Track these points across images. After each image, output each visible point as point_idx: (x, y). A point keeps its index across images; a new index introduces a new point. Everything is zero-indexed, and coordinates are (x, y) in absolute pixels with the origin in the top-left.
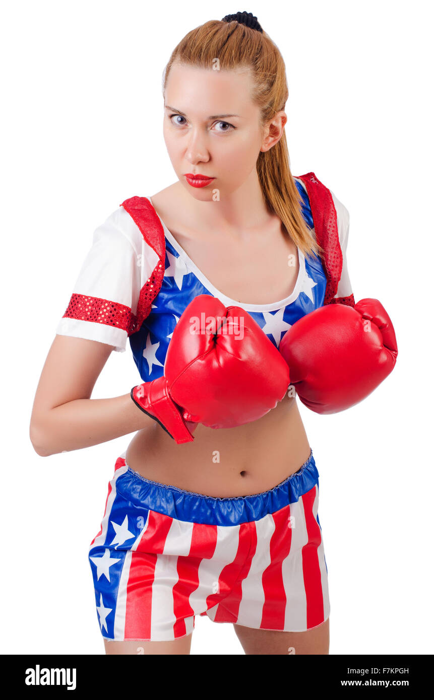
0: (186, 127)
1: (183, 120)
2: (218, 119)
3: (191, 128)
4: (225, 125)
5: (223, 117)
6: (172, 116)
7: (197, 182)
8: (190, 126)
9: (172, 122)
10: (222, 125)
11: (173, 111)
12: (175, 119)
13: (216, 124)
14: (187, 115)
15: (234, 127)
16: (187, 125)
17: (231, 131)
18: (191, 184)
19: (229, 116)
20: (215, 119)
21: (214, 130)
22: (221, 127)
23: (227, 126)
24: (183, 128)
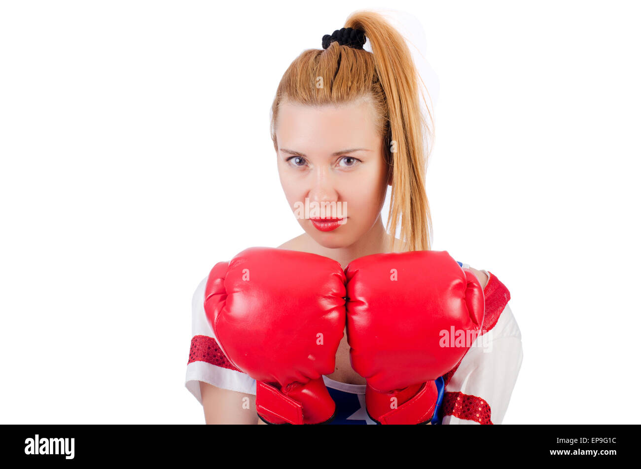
0: (307, 168)
1: (302, 161)
2: (342, 155)
3: (312, 169)
4: (349, 160)
5: (348, 152)
6: (289, 159)
7: (326, 225)
8: (311, 166)
9: (290, 165)
10: (346, 160)
11: (290, 153)
12: (293, 161)
13: (340, 160)
14: (307, 154)
15: (361, 161)
16: (307, 166)
17: (358, 165)
18: (319, 228)
19: (355, 150)
20: (339, 155)
21: (339, 166)
22: (345, 163)
23: (352, 160)
24: (304, 170)
